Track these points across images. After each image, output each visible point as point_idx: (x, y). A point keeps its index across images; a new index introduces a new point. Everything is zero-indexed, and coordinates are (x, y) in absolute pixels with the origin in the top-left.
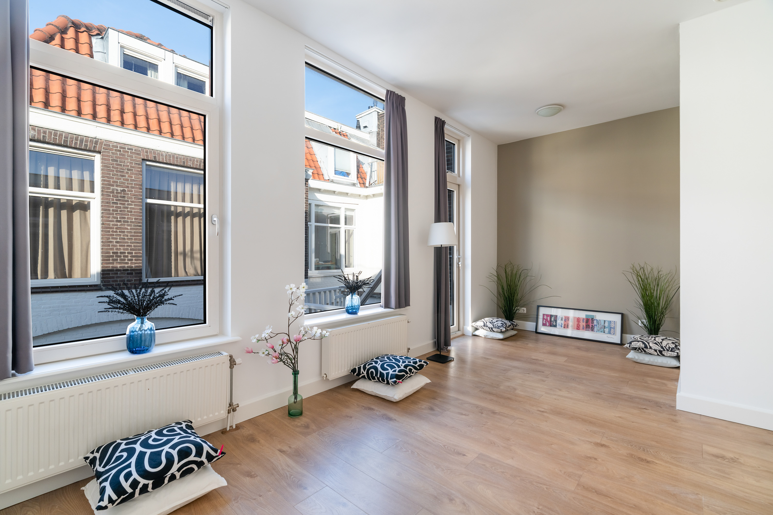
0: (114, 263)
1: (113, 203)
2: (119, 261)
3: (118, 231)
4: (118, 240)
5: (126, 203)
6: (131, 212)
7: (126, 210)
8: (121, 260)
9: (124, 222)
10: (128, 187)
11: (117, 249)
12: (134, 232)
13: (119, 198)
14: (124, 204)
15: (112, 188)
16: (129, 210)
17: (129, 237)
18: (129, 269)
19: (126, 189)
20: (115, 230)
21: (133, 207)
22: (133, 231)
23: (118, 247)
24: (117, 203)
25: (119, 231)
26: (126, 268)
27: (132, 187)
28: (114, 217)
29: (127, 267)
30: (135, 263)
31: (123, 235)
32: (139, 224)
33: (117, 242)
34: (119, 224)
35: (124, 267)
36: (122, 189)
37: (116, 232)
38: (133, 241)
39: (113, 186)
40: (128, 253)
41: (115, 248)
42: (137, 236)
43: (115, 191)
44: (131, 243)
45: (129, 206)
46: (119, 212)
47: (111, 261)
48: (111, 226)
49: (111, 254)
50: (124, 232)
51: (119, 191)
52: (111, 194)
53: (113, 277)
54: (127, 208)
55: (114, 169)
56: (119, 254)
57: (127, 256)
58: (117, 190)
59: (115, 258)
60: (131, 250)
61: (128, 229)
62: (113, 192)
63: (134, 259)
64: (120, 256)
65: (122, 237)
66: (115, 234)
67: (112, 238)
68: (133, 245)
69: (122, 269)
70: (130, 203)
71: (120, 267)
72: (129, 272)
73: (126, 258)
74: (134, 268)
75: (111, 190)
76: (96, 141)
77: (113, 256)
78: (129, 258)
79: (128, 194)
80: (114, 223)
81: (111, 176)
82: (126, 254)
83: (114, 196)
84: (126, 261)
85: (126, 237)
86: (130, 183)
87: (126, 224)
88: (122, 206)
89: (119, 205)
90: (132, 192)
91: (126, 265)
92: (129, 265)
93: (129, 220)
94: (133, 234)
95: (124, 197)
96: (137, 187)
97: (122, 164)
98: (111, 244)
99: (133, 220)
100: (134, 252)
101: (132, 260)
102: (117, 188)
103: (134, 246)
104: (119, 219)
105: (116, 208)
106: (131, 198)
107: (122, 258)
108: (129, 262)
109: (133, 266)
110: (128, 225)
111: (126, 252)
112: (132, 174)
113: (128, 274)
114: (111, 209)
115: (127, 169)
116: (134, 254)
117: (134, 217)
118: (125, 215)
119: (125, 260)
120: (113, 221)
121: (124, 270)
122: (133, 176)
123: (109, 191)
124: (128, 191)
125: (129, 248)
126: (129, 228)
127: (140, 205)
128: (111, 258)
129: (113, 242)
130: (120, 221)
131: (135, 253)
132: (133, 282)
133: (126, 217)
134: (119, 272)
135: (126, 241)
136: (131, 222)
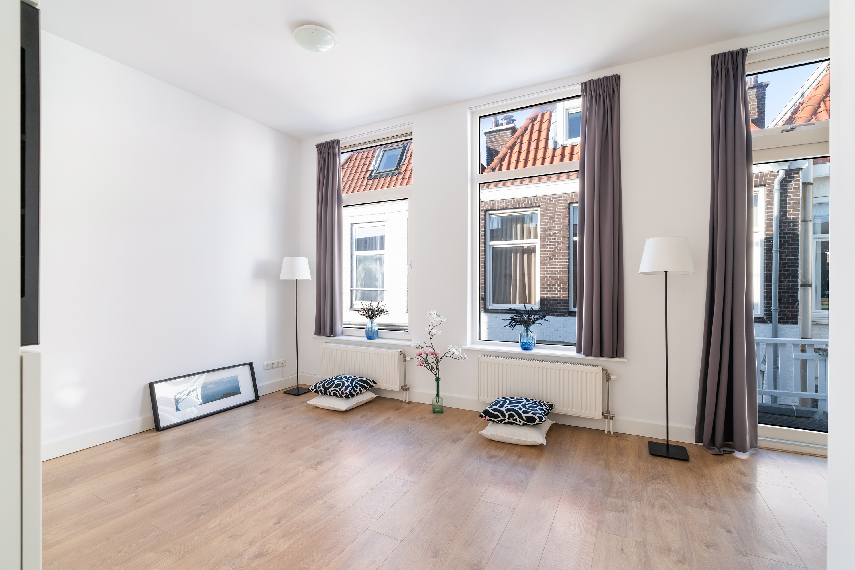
0: (548, 293)
1: (547, 245)
2: (551, 292)
3: (551, 267)
4: (551, 275)
5: (557, 243)
6: (560, 250)
7: (556, 249)
8: (553, 291)
9: (555, 259)
10: (558, 230)
11: (550, 282)
12: (563, 268)
13: (552, 240)
14: (555, 245)
15: (547, 233)
16: (558, 249)
17: (559, 272)
18: (558, 299)
19: (556, 232)
20: (548, 267)
21: (561, 246)
22: (561, 267)
23: (551, 281)
24: (550, 245)
25: (552, 268)
26: (556, 298)
27: (561, 229)
28: (548, 257)
29: (557, 297)
30: (563, 294)
31: (554, 271)
32: (566, 261)
33: (550, 277)
34: (551, 261)
35: (555, 297)
36: (553, 232)
37: (550, 268)
38: (561, 275)
39: (547, 231)
40: (558, 285)
41: (548, 281)
42: (565, 271)
43: (549, 235)
44: (560, 277)
45: (559, 246)
46: (551, 252)
47: (546, 292)
48: (546, 264)
49: (546, 287)
50: (554, 268)
51: (552, 234)
52: (546, 238)
53: (547, 305)
54: (557, 247)
55: (548, 217)
56: (551, 287)
57: (557, 288)
58: (550, 234)
59: (548, 289)
60: (560, 283)
61: (557, 265)
62: (547, 236)
63: (562, 290)
64: (552, 288)
65: (553, 272)
66: (549, 270)
67: (547, 273)
68: (561, 278)
69: (553, 298)
70: (559, 243)
71: (552, 297)
72: (558, 301)
73: (556, 290)
74: (562, 298)
75: (546, 235)
76: (537, 198)
77: (547, 288)
78: (559, 290)
79: (558, 236)
80: (548, 261)
81: (546, 223)
82: (556, 287)
83: (548, 239)
84: (556, 292)
85: (556, 272)
86: (559, 226)
87: (556, 261)
88: (553, 246)
89: (551, 246)
90: (561, 233)
91: (556, 296)
92: (558, 296)
93: (558, 258)
94: (561, 269)
95: (555, 239)
96: (565, 228)
97: (554, 211)
98: (546, 278)
99: (562, 257)
100: (562, 284)
101: (560, 291)
102: (550, 232)
103: (562, 280)
104: (551, 258)
105: (549, 249)
106: (560, 239)
107: (554, 289)
108: (559, 293)
109: (561, 296)
110: (558, 262)
111: (556, 284)
112: (561, 218)
113: (557, 303)
114: (546, 250)
115: (557, 215)
116: (562, 287)
117: (562, 255)
118: (555, 253)
119: (555, 291)
120: (547, 260)
121: (554, 300)
122: (562, 220)
123: (545, 235)
124: (558, 233)
125: (559, 281)
126: (558, 264)
127: (566, 244)
128: (546, 290)
129: (547, 276)
130: (552, 259)
131: (563, 286)
132: (561, 310)
133: (556, 255)
134: (551, 301)
135: (556, 275)
136: (560, 259)
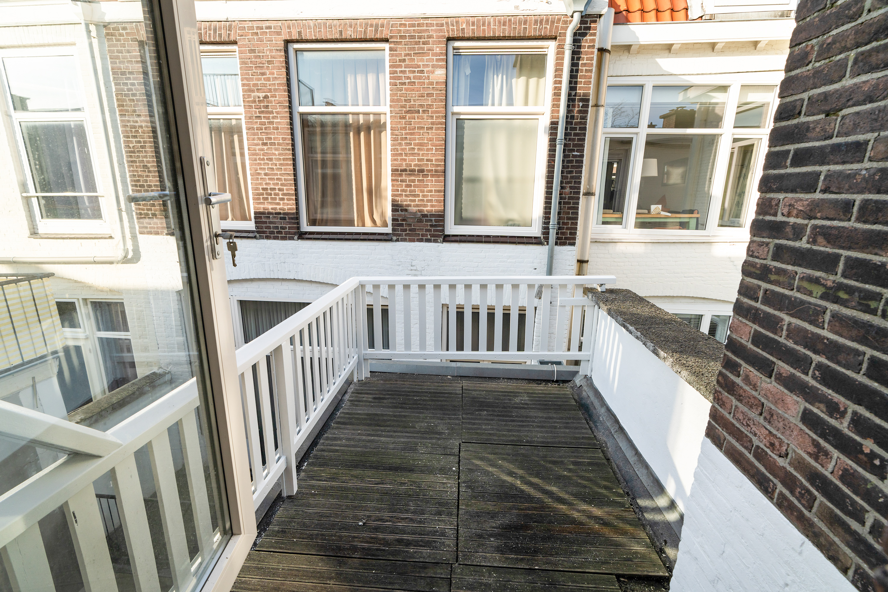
0: (264, 203)
1: (257, 117)
2: (270, 201)
3: (265, 157)
4: (267, 171)
5: (271, 115)
6: (277, 129)
7: (272, 126)
8: (272, 199)
9: (271, 144)
10: (270, 91)
11: (266, 184)
12: (284, 159)
13: (263, 109)
14: (268, 118)
15: (253, 94)
16: (275, 126)
17: (278, 167)
18: (282, 211)
19: (269, 94)
20: (262, 157)
21: (279, 120)
22: (282, 157)
23: (268, 182)
24: (259, 117)
25: (267, 159)
26: (279, 211)
27: (275, 90)
28: (259, 139)
29: (280, 209)
30: (288, 204)
31: (272, 164)
32: (288, 147)
33: (266, 174)
34: (265, 147)
35: (276, 209)
36: (264, 94)
37: (263, 159)
38: (283, 172)
39: (253, 91)
40: (280, 190)
41: (264, 182)
42: (287, 165)
43: (257, 99)
44: (281, 174)
45: (275, 121)
46: (264, 131)
47: (262, 201)
48: (257, 152)
49: (261, 191)
50: (271, 160)
51: (262, 99)
52: (253, 105)
53: (265, 223)
54: (272, 123)
55: (252, 65)
56: (269, 191)
57: (278, 194)
58: (259, 97)
59: (265, 196)
60: (282, 185)
61: (275, 154)
62: (255, 101)
63: (285, 197)
64: (271, 194)
65: (270, 166)
66: (262, 162)
67: (260, 168)
68: (283, 178)
69: (274, 211)
70: (275, 115)
71: (272, 209)
72: (282, 216)
73: (277, 197)
74: (287, 211)
75: (252, 99)
76: (229, 24)
77: (263, 194)
78: (281, 196)
79: (271, 102)
80: (260, 147)
81: (251, 76)
82: (277, 191)
83: (257, 107)
84: (278, 201)
85: (275, 167)
86: (272, 84)
87: (273, 147)
88: (266, 121)
89: (263, 120)
90: (276, 97)
91: (278, 207)
92: (281, 206)
93: (276, 142)
94: (282, 162)
95: (267, 107)
96: (281, 88)
97: (261, 54)
98: (259, 177)
99: (281, 141)
100: (285, 188)
101: (283, 199)
102: (258, 94)
103: (285, 180)
104: (265, 141)
105: (260, 124)
106: (275, 107)
107: (273, 196)
108: (281, 202)
109: (286, 207)
110: (276, 149)
111: (277, 187)
112: (274, 68)
113: (281, 218)
114: (255, 126)
115: (268, 61)
116: (285, 192)
117: (281, 137)
118: (270, 133)
119: (275, 199)
120: (257, 145)
121: (276, 213)
122: (275, 71)
123: (251, 99)
124: (272, 97)
125: (279, 183)
126: (277, 152)
127: (285, 117)
128: (261, 197)
129: (261, 174)
130: (265, 144)
131: (287, 190)
132: (287, 230)
133: (272, 137)
134: (271, 216)
135: (275, 172)
136: (279, 144)
